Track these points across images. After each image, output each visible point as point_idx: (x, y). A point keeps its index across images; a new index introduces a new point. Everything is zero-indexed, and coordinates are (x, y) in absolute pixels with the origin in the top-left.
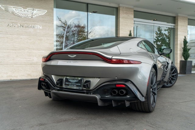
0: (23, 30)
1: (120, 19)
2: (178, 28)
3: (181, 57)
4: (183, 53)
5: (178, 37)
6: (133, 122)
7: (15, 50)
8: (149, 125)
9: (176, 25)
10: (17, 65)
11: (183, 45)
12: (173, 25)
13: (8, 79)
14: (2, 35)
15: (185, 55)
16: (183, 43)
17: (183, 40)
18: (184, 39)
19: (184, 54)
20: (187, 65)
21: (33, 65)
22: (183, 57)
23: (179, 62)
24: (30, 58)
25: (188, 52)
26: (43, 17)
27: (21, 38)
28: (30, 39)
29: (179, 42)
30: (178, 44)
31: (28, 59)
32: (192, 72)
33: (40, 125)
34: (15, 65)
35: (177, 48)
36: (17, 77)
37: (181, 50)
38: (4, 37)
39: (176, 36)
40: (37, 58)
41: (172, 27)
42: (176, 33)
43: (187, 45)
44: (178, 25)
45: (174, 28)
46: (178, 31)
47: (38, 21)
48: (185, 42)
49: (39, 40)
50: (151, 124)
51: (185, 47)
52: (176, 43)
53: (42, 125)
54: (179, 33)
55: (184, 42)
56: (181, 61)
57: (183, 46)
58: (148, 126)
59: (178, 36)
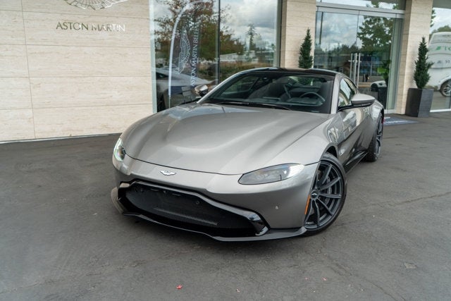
0: (88, 36)
1: (288, 5)
2: (411, 19)
3: (411, 82)
4: (415, 74)
5: (409, 39)
6: (303, 258)
7: (75, 77)
8: (334, 266)
9: (407, 11)
10: (80, 108)
11: (418, 56)
12: (401, 12)
13: (66, 135)
14: (47, 47)
15: (420, 78)
16: (417, 51)
17: (418, 46)
18: (421, 44)
19: (419, 75)
20: (422, 99)
21: (111, 107)
22: (415, 81)
23: (405, 92)
24: (105, 94)
25: (427, 71)
26: (126, 7)
27: (85, 53)
28: (103, 55)
29: (409, 50)
30: (408, 53)
31: (102, 95)
32: (431, 111)
33: (135, 264)
34: (77, 109)
35: (405, 62)
36: (82, 131)
37: (412, 68)
38: (51, 53)
39: (404, 37)
40: (119, 92)
41: (398, 17)
42: (405, 29)
43: (426, 56)
44: (410, 13)
45: (402, 19)
46: (411, 25)
47: (116, 15)
48: (423, 50)
49: (120, 54)
50: (337, 265)
51: (422, 61)
52: (402, 51)
53: (138, 264)
54: (411, 30)
55: (420, 50)
56: (411, 91)
57: (417, 59)
58: (332, 269)
59: (409, 36)
